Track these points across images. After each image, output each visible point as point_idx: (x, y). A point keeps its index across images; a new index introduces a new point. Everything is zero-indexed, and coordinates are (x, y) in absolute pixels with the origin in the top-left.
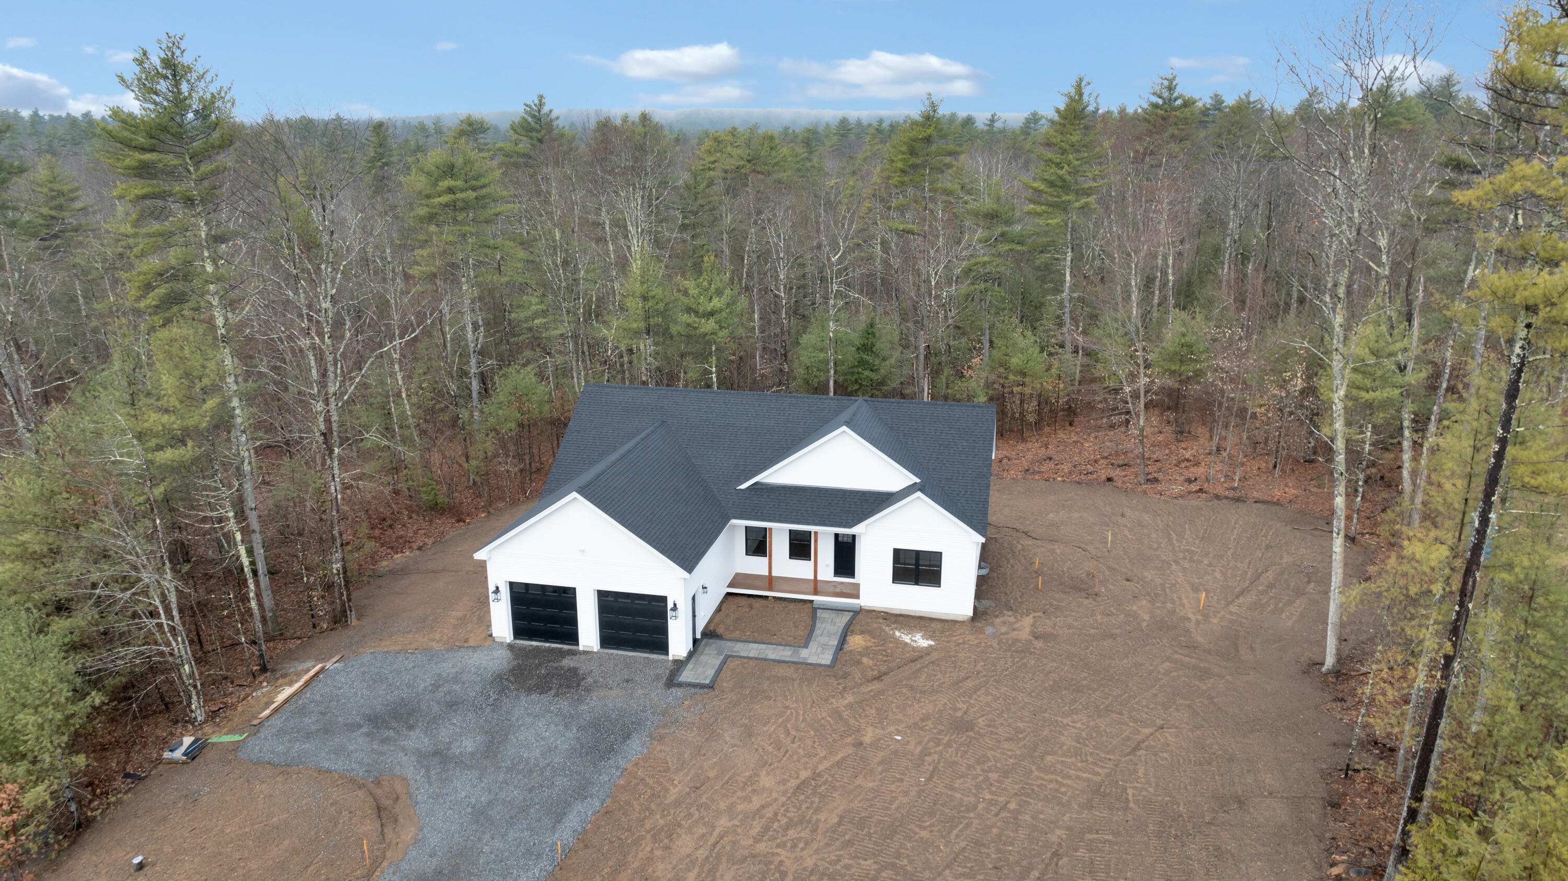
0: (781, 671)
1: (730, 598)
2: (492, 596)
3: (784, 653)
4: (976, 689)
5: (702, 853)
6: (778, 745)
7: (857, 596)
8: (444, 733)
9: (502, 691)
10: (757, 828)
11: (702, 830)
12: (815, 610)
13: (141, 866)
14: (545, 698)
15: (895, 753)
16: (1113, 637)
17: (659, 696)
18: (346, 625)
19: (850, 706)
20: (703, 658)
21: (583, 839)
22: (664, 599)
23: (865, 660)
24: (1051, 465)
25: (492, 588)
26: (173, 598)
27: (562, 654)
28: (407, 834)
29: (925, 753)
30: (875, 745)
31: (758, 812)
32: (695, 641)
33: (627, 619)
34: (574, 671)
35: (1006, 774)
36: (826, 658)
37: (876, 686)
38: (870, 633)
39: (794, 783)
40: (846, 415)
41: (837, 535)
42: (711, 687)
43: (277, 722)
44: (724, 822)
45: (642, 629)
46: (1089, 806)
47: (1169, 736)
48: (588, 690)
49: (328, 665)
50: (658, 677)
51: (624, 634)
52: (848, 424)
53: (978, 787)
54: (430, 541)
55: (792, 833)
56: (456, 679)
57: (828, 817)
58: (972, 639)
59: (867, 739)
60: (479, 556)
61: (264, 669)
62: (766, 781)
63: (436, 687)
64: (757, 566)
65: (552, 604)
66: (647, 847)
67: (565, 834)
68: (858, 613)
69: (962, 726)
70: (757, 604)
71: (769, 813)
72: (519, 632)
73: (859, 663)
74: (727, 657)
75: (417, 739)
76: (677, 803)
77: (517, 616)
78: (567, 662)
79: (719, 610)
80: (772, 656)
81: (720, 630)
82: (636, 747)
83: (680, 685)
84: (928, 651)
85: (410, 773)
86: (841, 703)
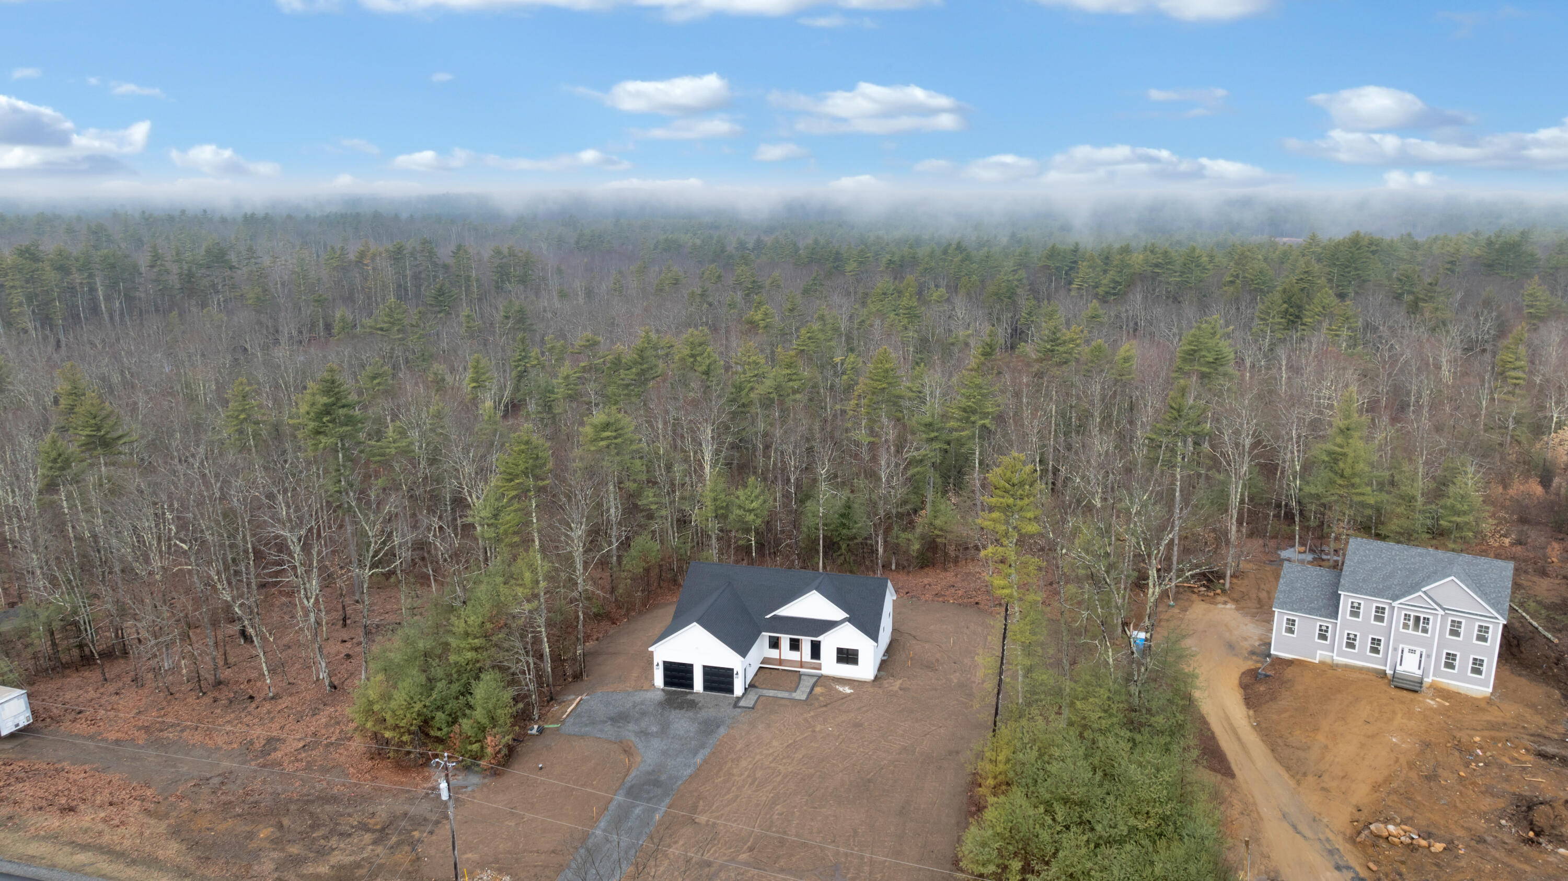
0: (783, 702)
1: (763, 671)
2: (655, 667)
3: (785, 695)
4: (867, 711)
5: (750, 767)
6: (780, 731)
7: (820, 669)
8: (643, 724)
9: (663, 708)
10: (771, 758)
11: (750, 759)
12: (800, 675)
13: (541, 768)
14: (683, 711)
15: (828, 735)
16: (936, 690)
17: (730, 711)
18: (582, 680)
19: (812, 717)
20: (749, 696)
21: (705, 761)
22: (732, 670)
23: (821, 698)
24: (953, 590)
25: (655, 664)
26: (532, 666)
27: (687, 693)
28: (639, 759)
29: (841, 734)
30: (820, 732)
31: (772, 754)
32: (746, 689)
33: (715, 678)
34: (693, 701)
35: (871, 743)
36: (804, 697)
37: (824, 709)
38: (825, 686)
39: (786, 744)
40: (817, 583)
41: (812, 641)
42: (753, 708)
43: (571, 720)
44: (758, 757)
45: (723, 683)
46: (900, 754)
47: (942, 730)
48: (700, 709)
49: (584, 697)
50: (730, 704)
51: (714, 685)
52: (817, 589)
53: (859, 747)
54: (601, 636)
55: (784, 761)
56: (642, 703)
57: (799, 756)
58: (871, 690)
59: (817, 729)
60: (650, 649)
61: (552, 699)
62: (775, 743)
63: (634, 707)
64: (774, 654)
65: (682, 671)
66: (729, 764)
67: (698, 760)
68: (820, 677)
69: (858, 725)
70: (774, 672)
71: (776, 754)
72: (666, 683)
73: (818, 699)
74: (760, 696)
75: (632, 726)
76: (740, 750)
77: (666, 676)
78: (689, 697)
79: (756, 675)
80: (780, 696)
81: (757, 684)
82: (722, 731)
83: (740, 707)
84: (850, 695)
85: (633, 739)
86: (807, 716)
